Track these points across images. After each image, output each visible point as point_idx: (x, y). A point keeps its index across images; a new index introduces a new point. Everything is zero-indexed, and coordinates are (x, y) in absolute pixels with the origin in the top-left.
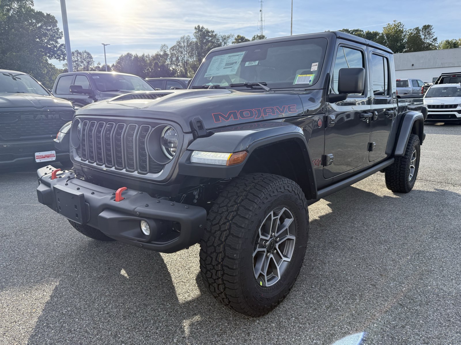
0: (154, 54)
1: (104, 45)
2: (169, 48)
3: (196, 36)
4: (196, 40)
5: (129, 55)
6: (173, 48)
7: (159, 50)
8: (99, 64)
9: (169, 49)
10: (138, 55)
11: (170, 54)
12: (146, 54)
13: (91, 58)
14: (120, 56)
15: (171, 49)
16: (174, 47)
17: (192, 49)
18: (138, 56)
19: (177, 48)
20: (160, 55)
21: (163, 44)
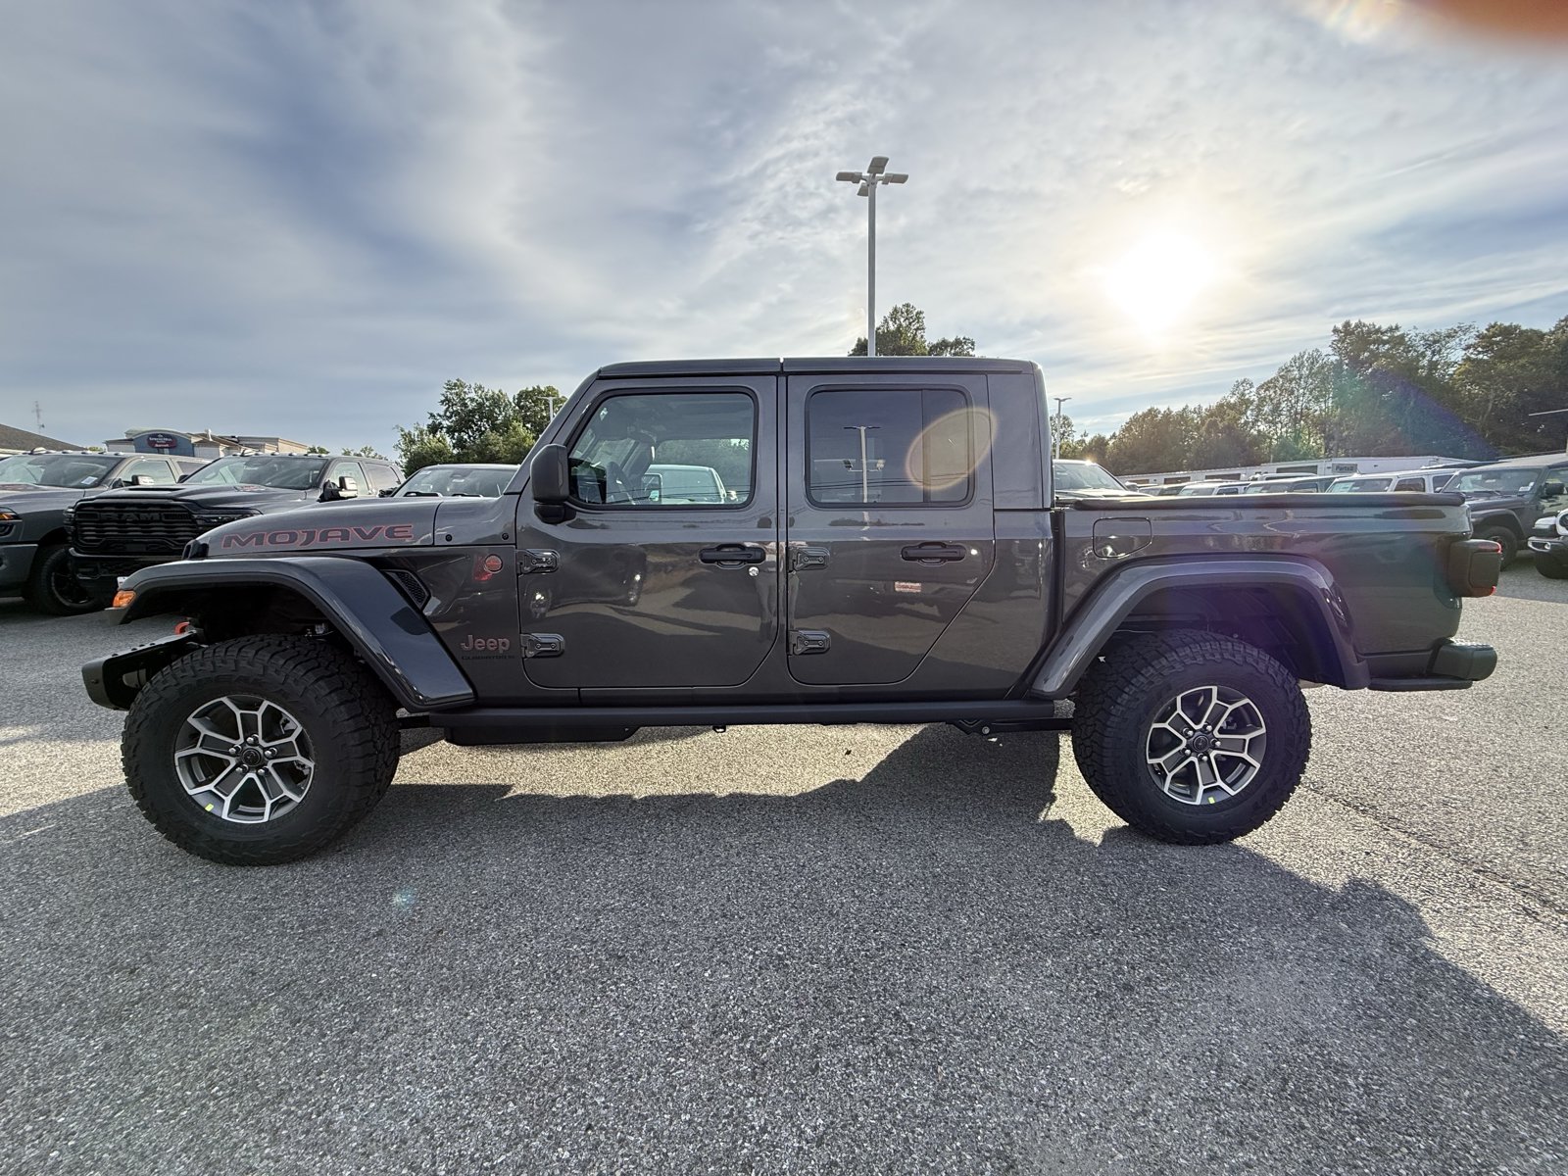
0: (1214, 404)
1: (1060, 401)
2: (1256, 386)
3: (1337, 350)
4: (1338, 358)
5: (1152, 413)
6: (1266, 386)
7: (1227, 394)
8: (1085, 435)
9: (1254, 390)
10: (1171, 409)
11: (1256, 399)
12: (1191, 407)
13: (1070, 425)
14: (1132, 414)
15: (1261, 387)
16: (1270, 382)
17: (1324, 381)
18: (1171, 412)
19: (1283, 382)
20: (1229, 405)
21: (1241, 379)
